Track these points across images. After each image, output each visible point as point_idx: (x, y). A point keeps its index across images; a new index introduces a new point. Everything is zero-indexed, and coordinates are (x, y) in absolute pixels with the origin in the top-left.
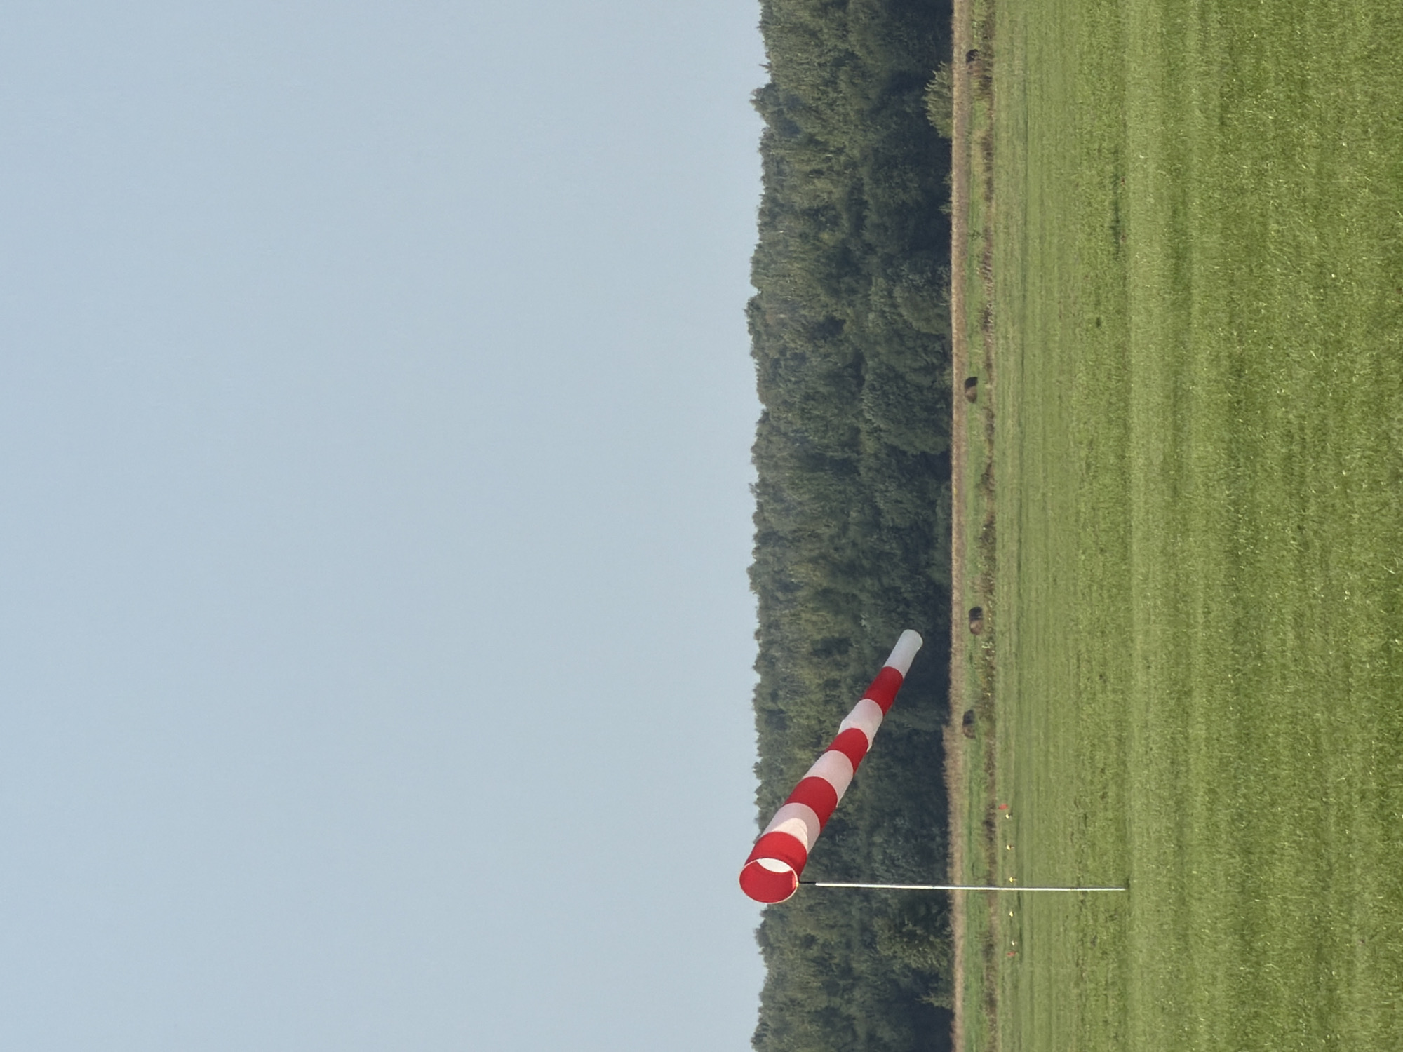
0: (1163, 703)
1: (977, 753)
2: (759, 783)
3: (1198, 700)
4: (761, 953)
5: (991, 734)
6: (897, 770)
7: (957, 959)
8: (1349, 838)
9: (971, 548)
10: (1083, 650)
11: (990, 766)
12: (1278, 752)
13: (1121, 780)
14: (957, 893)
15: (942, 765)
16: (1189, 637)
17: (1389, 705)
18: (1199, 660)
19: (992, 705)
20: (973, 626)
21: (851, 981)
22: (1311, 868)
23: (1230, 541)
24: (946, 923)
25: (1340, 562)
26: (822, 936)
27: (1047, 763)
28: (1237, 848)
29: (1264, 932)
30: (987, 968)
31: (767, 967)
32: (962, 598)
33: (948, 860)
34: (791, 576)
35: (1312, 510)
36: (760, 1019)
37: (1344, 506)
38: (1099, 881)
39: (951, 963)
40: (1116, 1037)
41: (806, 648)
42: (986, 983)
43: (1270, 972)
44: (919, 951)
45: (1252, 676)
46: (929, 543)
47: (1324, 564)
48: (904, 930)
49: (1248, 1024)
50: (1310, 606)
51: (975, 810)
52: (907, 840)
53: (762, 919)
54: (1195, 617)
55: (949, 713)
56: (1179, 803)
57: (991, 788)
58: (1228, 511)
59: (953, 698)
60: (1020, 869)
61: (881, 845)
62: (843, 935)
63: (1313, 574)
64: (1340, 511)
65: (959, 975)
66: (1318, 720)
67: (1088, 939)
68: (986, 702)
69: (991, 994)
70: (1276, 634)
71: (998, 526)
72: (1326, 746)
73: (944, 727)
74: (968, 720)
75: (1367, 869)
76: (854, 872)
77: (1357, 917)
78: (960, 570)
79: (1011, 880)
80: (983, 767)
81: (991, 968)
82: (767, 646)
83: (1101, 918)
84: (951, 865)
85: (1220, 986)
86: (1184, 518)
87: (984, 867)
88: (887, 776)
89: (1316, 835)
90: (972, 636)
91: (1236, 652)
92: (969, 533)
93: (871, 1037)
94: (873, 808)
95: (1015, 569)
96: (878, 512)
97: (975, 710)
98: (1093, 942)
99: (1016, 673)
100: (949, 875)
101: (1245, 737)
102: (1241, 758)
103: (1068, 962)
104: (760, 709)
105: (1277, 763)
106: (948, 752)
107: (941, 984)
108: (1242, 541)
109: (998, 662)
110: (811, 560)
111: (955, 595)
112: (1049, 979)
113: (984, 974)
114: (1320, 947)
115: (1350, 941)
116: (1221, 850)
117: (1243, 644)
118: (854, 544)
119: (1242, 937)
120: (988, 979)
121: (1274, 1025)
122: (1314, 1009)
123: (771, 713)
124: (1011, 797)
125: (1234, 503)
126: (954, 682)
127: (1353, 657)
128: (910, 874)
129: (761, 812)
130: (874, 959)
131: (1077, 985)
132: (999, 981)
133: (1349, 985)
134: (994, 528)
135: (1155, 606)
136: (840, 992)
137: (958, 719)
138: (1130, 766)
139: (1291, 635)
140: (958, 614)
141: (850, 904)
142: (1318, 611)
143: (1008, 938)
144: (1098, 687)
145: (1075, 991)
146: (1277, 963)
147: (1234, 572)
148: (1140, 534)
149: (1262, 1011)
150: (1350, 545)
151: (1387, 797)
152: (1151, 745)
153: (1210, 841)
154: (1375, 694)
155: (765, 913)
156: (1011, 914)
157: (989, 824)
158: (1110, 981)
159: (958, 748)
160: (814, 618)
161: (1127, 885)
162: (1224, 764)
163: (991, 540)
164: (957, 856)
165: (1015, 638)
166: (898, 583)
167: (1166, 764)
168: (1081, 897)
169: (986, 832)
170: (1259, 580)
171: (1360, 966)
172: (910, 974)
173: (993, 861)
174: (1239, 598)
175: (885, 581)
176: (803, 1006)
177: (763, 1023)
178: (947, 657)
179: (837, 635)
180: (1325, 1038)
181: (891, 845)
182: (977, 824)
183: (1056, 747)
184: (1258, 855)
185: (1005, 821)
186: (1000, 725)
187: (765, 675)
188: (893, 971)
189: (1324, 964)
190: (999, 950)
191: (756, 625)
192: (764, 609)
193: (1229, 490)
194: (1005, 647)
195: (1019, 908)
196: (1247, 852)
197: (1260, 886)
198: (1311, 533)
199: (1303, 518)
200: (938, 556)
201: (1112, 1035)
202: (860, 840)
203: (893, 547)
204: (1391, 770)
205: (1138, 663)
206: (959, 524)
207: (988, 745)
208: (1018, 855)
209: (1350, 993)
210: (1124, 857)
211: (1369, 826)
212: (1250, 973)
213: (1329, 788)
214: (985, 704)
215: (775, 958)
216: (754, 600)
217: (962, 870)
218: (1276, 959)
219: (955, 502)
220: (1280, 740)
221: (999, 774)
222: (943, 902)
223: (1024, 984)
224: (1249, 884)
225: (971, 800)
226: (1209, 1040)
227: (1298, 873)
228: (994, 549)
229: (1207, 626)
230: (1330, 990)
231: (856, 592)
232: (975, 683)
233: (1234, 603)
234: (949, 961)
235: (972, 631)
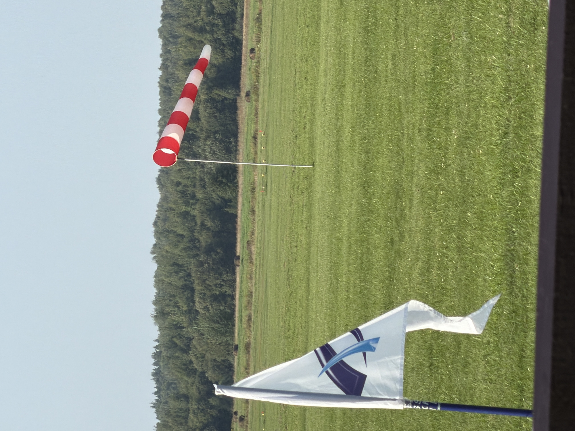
0: (333, 90)
1: (251, 108)
2: (160, 117)
3: (349, 89)
4: (158, 188)
5: (257, 100)
6: (217, 114)
7: (240, 193)
8: (412, 147)
9: (252, 23)
10: (298, 67)
11: (256, 113)
12: (383, 112)
13: (312, 122)
14: (241, 166)
15: (236, 113)
16: (345, 63)
17: (433, 93)
18: (349, 72)
19: (258, 89)
20: (251, 55)
21: (195, 201)
22: (396, 160)
23: (365, 23)
24: (235, 177)
25: (412, 34)
26: (184, 182)
27: (280, 113)
28: (363, 151)
29: (373, 185)
30: (252, 198)
31: (161, 194)
32: (247, 45)
33: (237, 152)
34: (176, 32)
35: (401, 12)
36: (157, 215)
37: (415, 11)
38: (301, 163)
39: (237, 196)
40: (306, 228)
41: (181, 62)
42: (251, 203)
43: (376, 202)
44: (223, 189)
45: (372, 80)
46: (234, 21)
47: (406, 35)
48: (218, 180)
49: (365, 223)
50: (399, 51)
51: (249, 132)
52: (220, 144)
53: (159, 173)
54: (348, 55)
55: (240, 92)
56: (339, 131)
57: (256, 123)
58: (364, 11)
59: (242, 85)
60: (268, 157)
61: (209, 145)
62: (192, 182)
63: (401, 38)
64: (413, 13)
65: (240, 200)
66: (401, 99)
67: (296, 187)
68: (256, 88)
69: (253, 209)
70: (383, 63)
71: (263, 14)
72: (403, 110)
73: (237, 97)
74: (248, 94)
75: (420, 161)
76: (198, 156)
77: (415, 180)
78: (246, 32)
79: (263, 161)
80: (253, 114)
81: (254, 197)
82: (165, 60)
83: (301, 178)
84: (239, 154)
85: (353, 208)
86: (345, 14)
87: (252, 155)
88: (213, 117)
89: (398, 146)
90: (250, 60)
91: (366, 70)
92: (251, 17)
93: (203, 224)
94: (207, 129)
95: (269, 33)
96: (213, 7)
97: (251, 91)
98: (298, 188)
99: (268, 76)
100: (237, 158)
101: (368, 105)
102: (366, 114)
103: (287, 196)
104: (161, 86)
105: (381, 116)
106: (239, 107)
107: (232, 204)
108: (370, 24)
109: (261, 70)
110: (184, 26)
111: (244, 43)
112: (278, 203)
113: (251, 200)
114: (398, 193)
115: (411, 190)
116: (356, 152)
117: (369, 66)
118: (202, 20)
119: (364, 187)
120: (252, 202)
121: (377, 224)
122: (394, 218)
123: (165, 88)
124: (264, 127)
125: (367, 8)
126: (242, 79)
127: (417, 73)
128: (221, 158)
129: (160, 130)
130: (205, 192)
131: (290, 205)
132: (257, 202)
133: (410, 208)
134: (261, 15)
135: (330, 50)
136: (190, 205)
137: (243, 94)
138: (316, 116)
139: (390, 64)
140: (245, 51)
141: (196, 169)
142: (402, 54)
143: (261, 185)
144: (304, 83)
145: (289, 208)
146: (379, 199)
147: (366, 37)
148: (325, 20)
149: (371, 218)
150: (418, 26)
151: (431, 131)
152: (326, 107)
153: (351, 148)
154: (427, 89)
155: (160, 171)
156: (263, 175)
157: (255, 138)
158: (304, 204)
159: (243, 106)
160: (185, 50)
161: (313, 165)
162: (359, 116)
163: (260, 20)
164: (241, 150)
165: (268, 61)
166: (220, 37)
167: (333, 115)
168: (293, 170)
169: (254, 141)
170: (377, 41)
171: (416, 201)
172: (220, 199)
173: (256, 153)
174: (368, 48)
175: (215, 36)
176: (174, 210)
177: (158, 217)
178: (240, 68)
179: (194, 58)
180: (399, 230)
181: (214, 145)
182: (250, 137)
183: (285, 107)
184: (372, 154)
185: (262, 137)
186: (261, 97)
187: (163, 72)
188: (213, 198)
189: (399, 200)
190: (257, 190)
191: (161, 52)
192: (165, 45)
193: (365, 2)
194: (264, 65)
195: (266, 173)
196: (367, 152)
197: (372, 167)
198: (400, 22)
199: (397, 15)
200: (237, 26)
201: (305, 227)
202: (201, 143)
203: (219, 22)
204: (433, 120)
205: (322, 73)
206: (247, 13)
207: (256, 106)
208: (267, 151)
209: (410, 212)
210: (312, 153)
211: (422, 143)
212: (367, 202)
213: (404, 127)
214: (255, 88)
215: (163, 190)
216: (160, 42)
217: (243, 156)
218: (379, 197)
219: (245, 4)
220: (384, 106)
221: (260, 118)
222: (234, 169)
223: (267, 204)
224: (368, 166)
225: (248, 127)
226: (348, 230)
227: (389, 162)
228: (261, 24)
229: (353, 58)
230: (402, 210)
231: (203, 40)
232: (251, 80)
233: (365, 49)
234: (236, 194)
235: (251, 58)
